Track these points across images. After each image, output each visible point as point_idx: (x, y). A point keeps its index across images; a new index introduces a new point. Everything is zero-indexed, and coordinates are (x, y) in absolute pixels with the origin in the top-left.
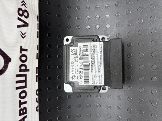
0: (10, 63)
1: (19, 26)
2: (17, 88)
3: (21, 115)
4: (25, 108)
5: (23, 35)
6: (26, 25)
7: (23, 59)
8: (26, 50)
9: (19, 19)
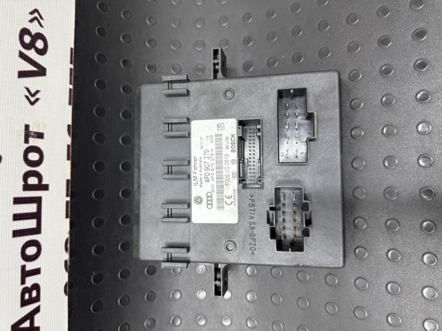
1: (22, 74)
2: (17, 233)
4: (36, 287)
7: (33, 158)
9: (22, 55)
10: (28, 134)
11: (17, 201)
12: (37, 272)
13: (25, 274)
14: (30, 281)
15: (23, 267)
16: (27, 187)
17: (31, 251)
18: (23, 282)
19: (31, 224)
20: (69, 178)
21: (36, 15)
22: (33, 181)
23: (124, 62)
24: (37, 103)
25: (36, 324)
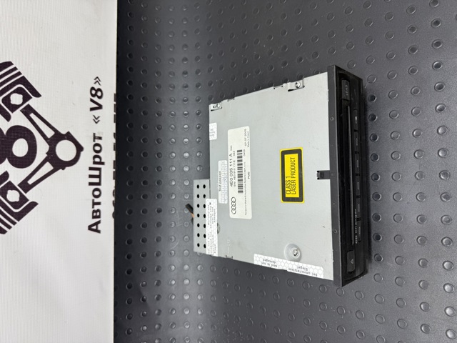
0: (82, 153)
1: (92, 109)
2: (91, 184)
3: (94, 217)
4: (98, 211)
5: (96, 120)
6: (100, 107)
7: (97, 149)
8: (100, 138)
9: (92, 100)
10: (95, 138)
11: (91, 169)
12: (99, 204)
13: (94, 204)
14: (96, 207)
15: (93, 200)
16: (95, 163)
17: (97, 193)
18: (93, 207)
19: (96, 180)
20: (114, 159)
21: (97, 80)
22: (97, 160)
23: (143, 98)
24: (99, 123)
25: (99, 229)
